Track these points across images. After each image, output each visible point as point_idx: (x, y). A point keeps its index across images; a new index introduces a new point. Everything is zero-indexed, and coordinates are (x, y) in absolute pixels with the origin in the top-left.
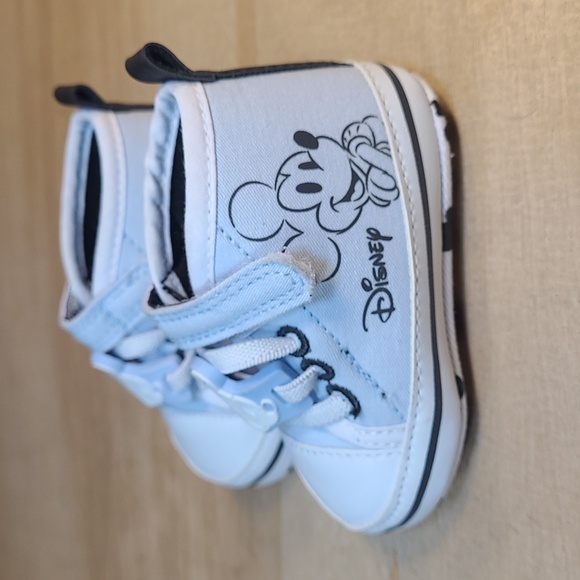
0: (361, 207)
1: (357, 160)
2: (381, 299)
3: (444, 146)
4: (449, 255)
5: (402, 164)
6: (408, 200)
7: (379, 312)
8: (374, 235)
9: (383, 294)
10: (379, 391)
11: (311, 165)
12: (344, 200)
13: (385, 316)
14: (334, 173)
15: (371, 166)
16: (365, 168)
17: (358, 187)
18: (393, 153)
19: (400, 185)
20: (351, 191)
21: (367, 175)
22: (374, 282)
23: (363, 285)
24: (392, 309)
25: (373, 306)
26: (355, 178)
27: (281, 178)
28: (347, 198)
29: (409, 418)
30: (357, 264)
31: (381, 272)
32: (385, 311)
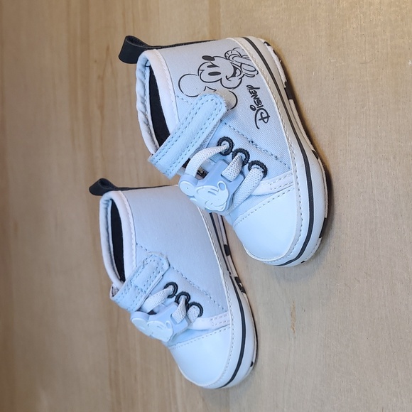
0: (241, 78)
1: (234, 62)
2: (262, 113)
3: (275, 57)
4: (291, 101)
5: (256, 62)
6: (263, 74)
7: (262, 119)
8: (250, 88)
9: (262, 111)
10: (273, 157)
11: (214, 66)
12: (232, 76)
13: (266, 120)
14: (225, 68)
15: (242, 64)
16: (239, 64)
17: (238, 71)
18: (251, 58)
19: (257, 69)
20: (235, 73)
21: (241, 67)
22: (256, 106)
23: (251, 108)
24: (268, 117)
25: (259, 117)
26: (235, 69)
27: (200, 72)
28: (234, 75)
29: (292, 166)
30: (246, 100)
31: (259, 102)
32: (265, 118)
